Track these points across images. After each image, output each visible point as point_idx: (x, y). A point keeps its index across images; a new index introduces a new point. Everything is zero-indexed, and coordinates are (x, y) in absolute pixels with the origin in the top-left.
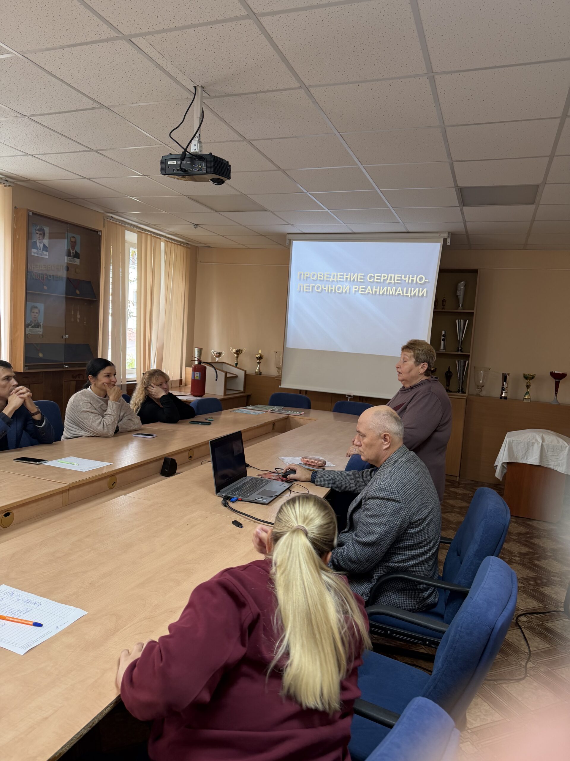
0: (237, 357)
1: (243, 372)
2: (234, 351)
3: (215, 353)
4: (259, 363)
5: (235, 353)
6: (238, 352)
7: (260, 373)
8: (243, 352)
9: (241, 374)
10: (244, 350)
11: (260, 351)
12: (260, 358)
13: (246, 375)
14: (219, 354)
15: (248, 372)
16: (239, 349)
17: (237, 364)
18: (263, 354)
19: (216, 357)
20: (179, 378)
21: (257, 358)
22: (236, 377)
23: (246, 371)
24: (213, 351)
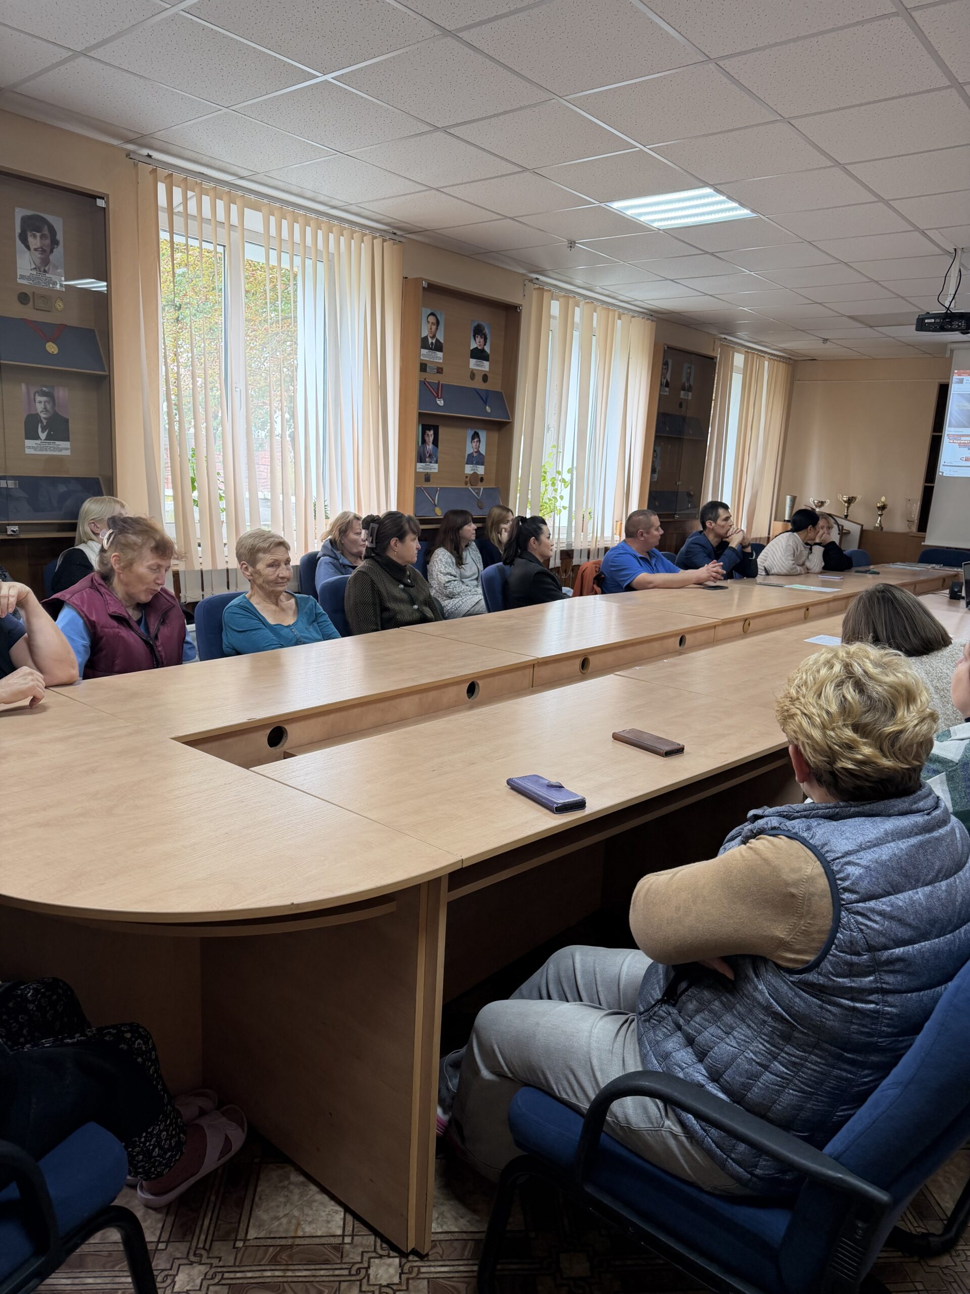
0: (848, 507)
1: (860, 527)
2: (845, 499)
3: (816, 502)
4: (880, 515)
5: (845, 502)
6: (850, 501)
7: (882, 528)
8: (857, 500)
9: (855, 529)
10: (859, 497)
11: (883, 499)
12: (883, 508)
13: (863, 532)
14: (822, 504)
15: (864, 528)
16: (851, 496)
17: (846, 516)
18: (886, 503)
19: (816, 506)
20: (767, 535)
21: (879, 508)
22: (848, 533)
23: (862, 526)
24: (811, 500)
